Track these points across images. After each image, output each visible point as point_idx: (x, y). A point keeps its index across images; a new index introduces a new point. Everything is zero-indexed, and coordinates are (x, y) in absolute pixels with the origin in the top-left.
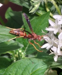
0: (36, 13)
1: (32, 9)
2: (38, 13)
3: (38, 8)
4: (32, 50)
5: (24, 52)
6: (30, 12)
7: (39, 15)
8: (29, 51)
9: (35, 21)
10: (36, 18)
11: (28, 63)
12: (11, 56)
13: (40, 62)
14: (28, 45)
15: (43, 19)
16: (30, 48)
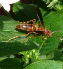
1: (49, 3)
4: (47, 50)
6: (47, 7)
8: (43, 51)
9: (52, 17)
10: (54, 14)
16: (46, 48)
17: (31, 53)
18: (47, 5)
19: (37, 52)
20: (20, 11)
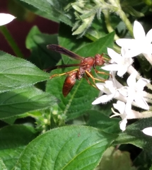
0: (87, 36)
1: (77, 28)
2: (90, 35)
3: (90, 25)
4: (78, 111)
5: (63, 115)
6: (73, 34)
7: (92, 39)
8: (72, 112)
9: (85, 52)
10: (87, 46)
11: (70, 136)
12: (36, 123)
13: (93, 133)
14: (71, 100)
15: (100, 48)
16: (76, 106)
17: (49, 116)
18: (74, 31)
19: (61, 114)
20: (39, 46)
